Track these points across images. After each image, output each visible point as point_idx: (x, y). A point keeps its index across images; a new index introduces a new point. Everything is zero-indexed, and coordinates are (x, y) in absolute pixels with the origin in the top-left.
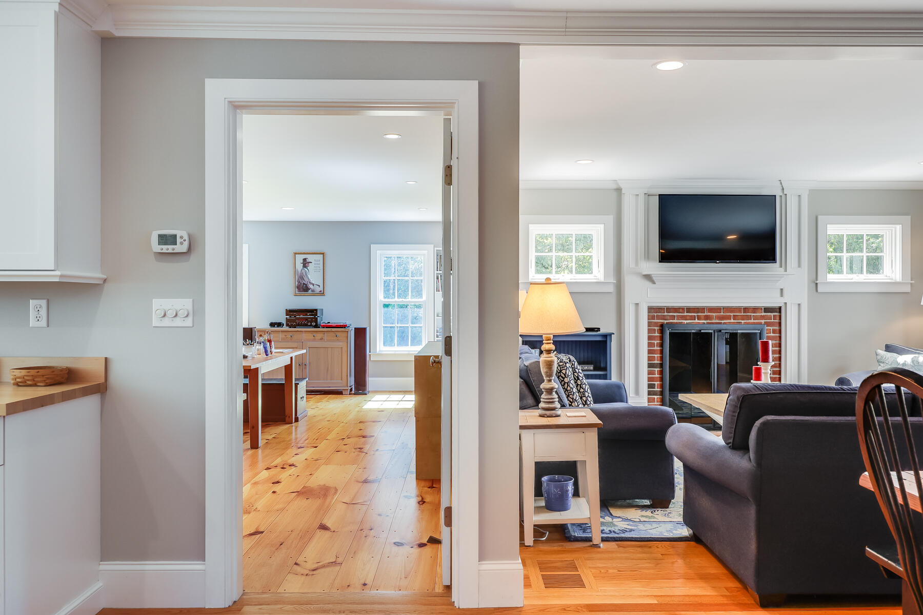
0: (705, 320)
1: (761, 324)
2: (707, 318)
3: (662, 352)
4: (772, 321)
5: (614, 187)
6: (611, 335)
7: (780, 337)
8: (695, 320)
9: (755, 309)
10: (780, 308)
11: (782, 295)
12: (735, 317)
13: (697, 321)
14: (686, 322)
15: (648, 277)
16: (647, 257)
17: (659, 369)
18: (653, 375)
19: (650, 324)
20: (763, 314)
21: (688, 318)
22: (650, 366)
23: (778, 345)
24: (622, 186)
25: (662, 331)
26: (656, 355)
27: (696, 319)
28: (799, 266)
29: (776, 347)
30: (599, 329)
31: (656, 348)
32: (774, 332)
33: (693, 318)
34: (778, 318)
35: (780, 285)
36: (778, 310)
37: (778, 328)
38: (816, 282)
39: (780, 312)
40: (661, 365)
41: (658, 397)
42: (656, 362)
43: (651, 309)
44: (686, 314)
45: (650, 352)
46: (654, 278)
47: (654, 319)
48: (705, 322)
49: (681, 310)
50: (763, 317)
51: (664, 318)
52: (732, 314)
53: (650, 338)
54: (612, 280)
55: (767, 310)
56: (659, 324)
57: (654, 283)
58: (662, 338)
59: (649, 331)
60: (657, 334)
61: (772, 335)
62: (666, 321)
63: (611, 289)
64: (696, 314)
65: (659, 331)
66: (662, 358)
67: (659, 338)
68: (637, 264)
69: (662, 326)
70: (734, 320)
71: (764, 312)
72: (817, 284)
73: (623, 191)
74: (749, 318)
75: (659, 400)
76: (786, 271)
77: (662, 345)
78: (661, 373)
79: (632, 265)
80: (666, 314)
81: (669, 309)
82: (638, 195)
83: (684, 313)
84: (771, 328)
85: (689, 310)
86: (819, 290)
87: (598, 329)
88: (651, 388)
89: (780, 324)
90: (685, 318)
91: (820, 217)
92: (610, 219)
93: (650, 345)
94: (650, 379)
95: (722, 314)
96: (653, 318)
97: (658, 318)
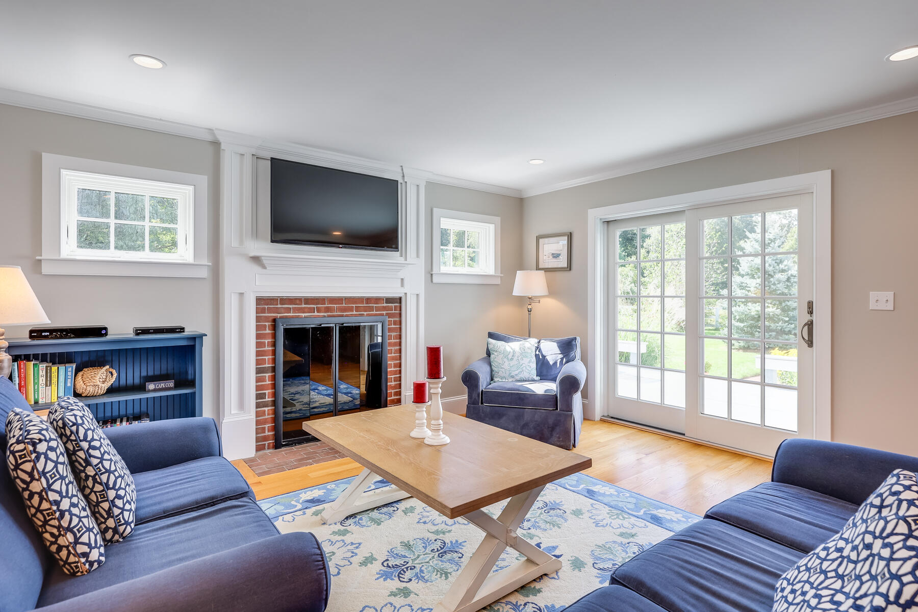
0: (325, 312)
1: (382, 315)
2: (328, 310)
3: (274, 353)
4: (393, 312)
5: (209, 138)
6: (201, 336)
7: (400, 328)
8: (314, 312)
9: (377, 300)
10: (400, 299)
11: (402, 285)
12: (357, 309)
13: (316, 314)
14: (303, 315)
15: (256, 259)
16: (256, 234)
17: (270, 374)
18: (263, 382)
19: (258, 319)
20: (385, 305)
21: (306, 310)
22: (259, 371)
23: (398, 337)
24: (221, 139)
25: (274, 327)
26: (267, 358)
27: (316, 312)
28: (418, 256)
29: (396, 339)
30: (183, 328)
31: (266, 348)
32: (395, 323)
33: (312, 310)
34: (399, 309)
35: (401, 274)
36: (398, 301)
37: (398, 319)
38: (431, 273)
39: (400, 303)
40: (274, 369)
41: (270, 408)
42: (267, 365)
43: (260, 300)
44: (303, 306)
45: (258, 354)
46: (265, 262)
47: (265, 313)
48: (325, 314)
49: (298, 302)
50: (384, 308)
51: (277, 311)
52: (354, 305)
53: (258, 336)
54: (205, 261)
55: (389, 300)
56: (271, 319)
57: (264, 267)
58: (274, 336)
59: (258, 328)
60: (268, 331)
61: (393, 326)
62: (279, 315)
63: (204, 273)
64: (315, 306)
65: (271, 327)
66: (274, 361)
67: (270, 336)
68: (241, 242)
69: (274, 320)
70: (356, 312)
71: (386, 303)
72: (432, 274)
73: (223, 147)
74: (371, 309)
75: (271, 412)
76: (406, 260)
77: (274, 344)
78: (274, 378)
79: (235, 244)
80: (279, 306)
81: (283, 300)
82: (243, 155)
83: (302, 305)
84: (392, 319)
85: (308, 300)
86: (434, 281)
87: (182, 330)
88: (259, 399)
89: (400, 314)
90: (302, 310)
91: (435, 210)
92: (204, 180)
93: (258, 345)
94: (258, 388)
95: (344, 305)
96: (263, 311)
97: (270, 311)
